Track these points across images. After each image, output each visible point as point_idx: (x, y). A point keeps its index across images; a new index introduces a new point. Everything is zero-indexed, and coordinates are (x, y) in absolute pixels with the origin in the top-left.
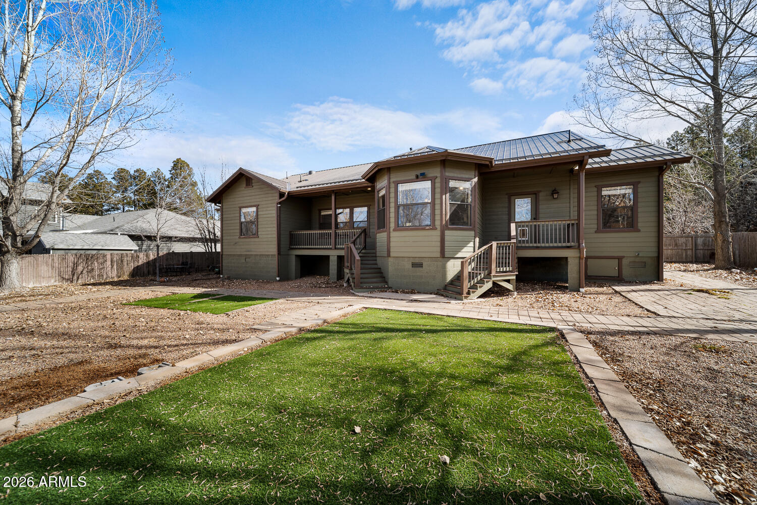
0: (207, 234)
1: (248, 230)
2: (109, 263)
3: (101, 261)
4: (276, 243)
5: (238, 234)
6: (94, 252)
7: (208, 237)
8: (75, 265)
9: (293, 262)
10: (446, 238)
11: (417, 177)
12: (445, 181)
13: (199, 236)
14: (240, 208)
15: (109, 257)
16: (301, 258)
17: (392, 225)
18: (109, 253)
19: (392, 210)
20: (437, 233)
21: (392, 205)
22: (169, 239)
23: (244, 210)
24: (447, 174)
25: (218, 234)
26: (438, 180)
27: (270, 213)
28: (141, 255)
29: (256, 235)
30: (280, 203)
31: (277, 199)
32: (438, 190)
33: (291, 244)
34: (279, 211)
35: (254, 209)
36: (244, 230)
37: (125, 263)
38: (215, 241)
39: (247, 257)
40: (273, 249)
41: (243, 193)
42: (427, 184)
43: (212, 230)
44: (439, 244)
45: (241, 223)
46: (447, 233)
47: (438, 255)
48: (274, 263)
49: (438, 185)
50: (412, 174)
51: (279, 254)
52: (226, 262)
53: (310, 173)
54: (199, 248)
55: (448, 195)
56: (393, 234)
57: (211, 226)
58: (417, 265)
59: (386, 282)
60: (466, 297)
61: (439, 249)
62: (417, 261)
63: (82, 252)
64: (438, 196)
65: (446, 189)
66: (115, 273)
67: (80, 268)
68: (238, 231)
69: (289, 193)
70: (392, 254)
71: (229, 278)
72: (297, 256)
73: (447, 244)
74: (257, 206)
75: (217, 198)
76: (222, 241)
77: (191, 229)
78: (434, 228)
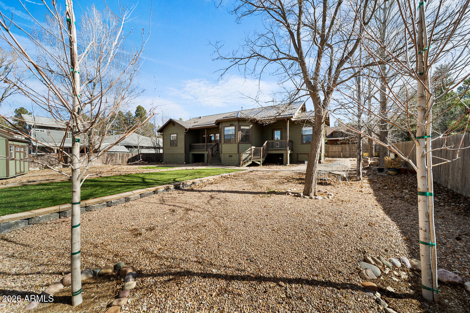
0: (156, 144)
1: (173, 143)
2: (118, 157)
3: (116, 156)
4: (184, 148)
5: (170, 145)
6: (113, 153)
7: (156, 146)
8: (107, 158)
9: (191, 156)
10: (240, 147)
11: (230, 125)
12: (239, 126)
13: (153, 146)
14: (171, 134)
15: (118, 155)
16: (193, 155)
17: (223, 142)
18: (118, 153)
19: (223, 137)
20: (237, 145)
21: (223, 135)
22: (142, 147)
23: (172, 135)
24: (240, 124)
25: (161, 145)
26: (237, 126)
27: (182, 137)
28: (130, 154)
29: (176, 145)
30: (186, 133)
31: (184, 131)
32: (237, 130)
33: (190, 149)
34: (185, 136)
35: (175, 135)
36: (172, 143)
37: (124, 158)
38: (159, 148)
39: (173, 154)
40: (182, 151)
41: (171, 128)
42: (233, 128)
43: (158, 143)
44: (237, 149)
45: (171, 141)
46: (240, 145)
47: (237, 152)
48: (183, 157)
49: (237, 128)
50: (229, 124)
51: (185, 153)
52: (164, 156)
53: (200, 117)
54: (153, 151)
55: (240, 132)
56: (223, 145)
57: (158, 141)
58: (231, 156)
59: (221, 163)
60: (241, 166)
61: (237, 150)
62: (230, 155)
63: (109, 152)
64: (237, 132)
65: (240, 129)
66: (121, 161)
67: (109, 159)
68: (170, 144)
69: (189, 129)
70: (223, 153)
71: (166, 163)
72: (192, 154)
73: (240, 149)
74: (177, 134)
75: (161, 130)
76: (163, 148)
77: (149, 143)
78: (236, 143)
